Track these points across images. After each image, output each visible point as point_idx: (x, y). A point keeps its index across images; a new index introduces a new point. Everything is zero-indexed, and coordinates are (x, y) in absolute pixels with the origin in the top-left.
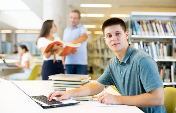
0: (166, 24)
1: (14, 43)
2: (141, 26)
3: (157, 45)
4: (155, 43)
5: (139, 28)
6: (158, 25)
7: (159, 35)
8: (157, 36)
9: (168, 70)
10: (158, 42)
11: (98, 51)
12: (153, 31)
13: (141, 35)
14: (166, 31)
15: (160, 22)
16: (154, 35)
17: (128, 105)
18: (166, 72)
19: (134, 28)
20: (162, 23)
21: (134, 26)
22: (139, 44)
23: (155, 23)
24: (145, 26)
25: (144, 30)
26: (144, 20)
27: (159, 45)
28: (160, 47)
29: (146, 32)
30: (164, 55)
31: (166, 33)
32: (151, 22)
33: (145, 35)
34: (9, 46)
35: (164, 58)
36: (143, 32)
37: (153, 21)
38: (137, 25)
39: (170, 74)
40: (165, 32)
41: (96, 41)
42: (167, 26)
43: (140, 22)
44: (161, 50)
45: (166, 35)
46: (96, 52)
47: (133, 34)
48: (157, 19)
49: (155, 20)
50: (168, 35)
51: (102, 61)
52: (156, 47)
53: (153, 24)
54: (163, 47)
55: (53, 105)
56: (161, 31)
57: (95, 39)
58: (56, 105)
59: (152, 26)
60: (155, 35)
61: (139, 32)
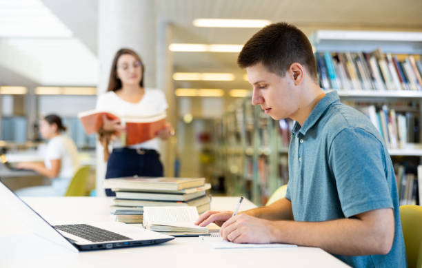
0: (405, 62)
1: (32, 119)
2: (341, 66)
3: (382, 114)
4: (378, 110)
5: (337, 70)
6: (383, 64)
7: (386, 89)
8: (381, 92)
9: (411, 177)
10: (385, 108)
11: (238, 136)
12: (373, 79)
13: (342, 88)
14: (404, 78)
15: (390, 57)
16: (373, 88)
17: (299, 246)
18: (404, 182)
19: (323, 70)
20: (394, 60)
21: (325, 65)
23: (378, 60)
24: (351, 67)
25: (348, 76)
26: (349, 51)
27: (388, 114)
28: (389, 120)
29: (355, 81)
30: (399, 139)
31: (404, 85)
32: (366, 56)
33: (352, 88)
34: (21, 126)
35: (399, 147)
36: (346, 81)
37: (371, 54)
38: (331, 64)
39: (415, 188)
40: (401, 81)
41: (234, 113)
42: (407, 67)
43: (341, 58)
44: (391, 128)
45: (404, 89)
46: (233, 139)
48: (383, 50)
49: (378, 51)
50: (410, 90)
51: (247, 161)
52: (380, 119)
53: (373, 62)
54: (397, 120)
55: (105, 242)
56: (392, 80)
57: (231, 108)
58: (113, 244)
59: (369, 67)
60: (376, 89)
61: (336, 82)
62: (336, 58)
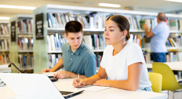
2: (56, 19)
6: (70, 18)
13: (56, 27)
15: (72, 16)
20: (74, 17)
22: (55, 36)
23: (69, 16)
24: (59, 18)
25: (58, 22)
26: (58, 13)
32: (64, 15)
36: (58, 25)
37: (66, 14)
42: (78, 19)
47: (49, 27)
48: (70, 12)
49: (68, 13)
53: (67, 17)
59: (66, 19)
62: (54, 15)
